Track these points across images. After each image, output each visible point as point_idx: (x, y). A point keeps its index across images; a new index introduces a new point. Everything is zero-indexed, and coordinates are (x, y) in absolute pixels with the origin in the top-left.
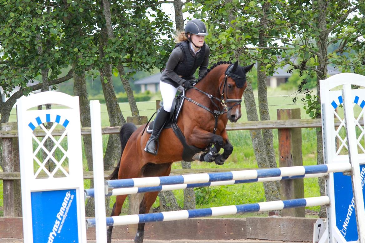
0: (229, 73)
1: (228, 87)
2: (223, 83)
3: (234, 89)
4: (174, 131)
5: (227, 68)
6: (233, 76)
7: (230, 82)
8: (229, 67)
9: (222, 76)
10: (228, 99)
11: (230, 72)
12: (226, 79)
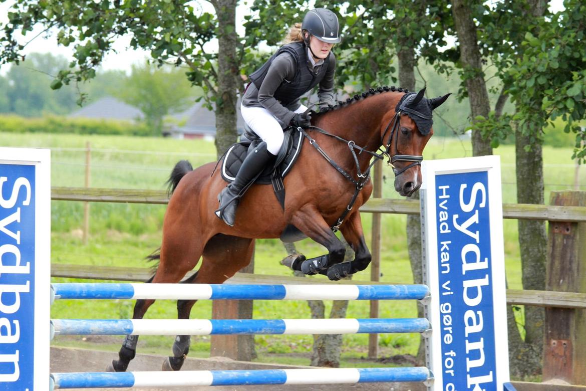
0: (404, 109)
1: (401, 134)
2: (391, 125)
3: (413, 136)
4: (275, 193)
5: (400, 99)
6: (412, 114)
7: (406, 124)
8: (403, 98)
9: (389, 112)
10: (398, 153)
11: (406, 106)
12: (399, 118)
